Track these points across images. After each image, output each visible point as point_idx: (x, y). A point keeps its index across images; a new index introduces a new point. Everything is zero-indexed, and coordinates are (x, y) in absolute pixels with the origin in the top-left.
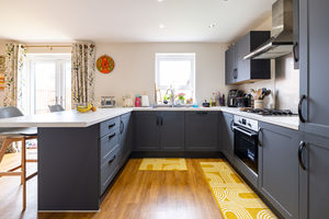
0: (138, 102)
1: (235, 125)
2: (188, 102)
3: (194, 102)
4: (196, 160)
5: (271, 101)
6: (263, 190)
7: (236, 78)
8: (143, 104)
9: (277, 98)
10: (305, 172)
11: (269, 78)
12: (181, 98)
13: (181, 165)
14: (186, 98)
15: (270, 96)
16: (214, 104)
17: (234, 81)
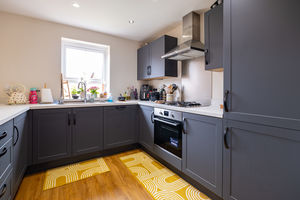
0: (34, 96)
1: (155, 117)
2: (102, 96)
3: (109, 96)
4: (115, 157)
5: (178, 94)
6: (188, 171)
7: (149, 74)
8: (44, 99)
9: (182, 93)
10: (228, 150)
11: (176, 76)
12: (94, 92)
13: (100, 166)
14: (100, 92)
15: (177, 91)
16: (129, 98)
17: (147, 77)
